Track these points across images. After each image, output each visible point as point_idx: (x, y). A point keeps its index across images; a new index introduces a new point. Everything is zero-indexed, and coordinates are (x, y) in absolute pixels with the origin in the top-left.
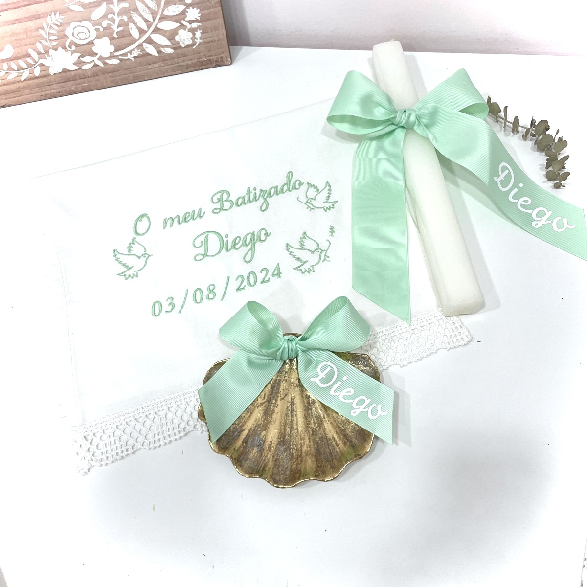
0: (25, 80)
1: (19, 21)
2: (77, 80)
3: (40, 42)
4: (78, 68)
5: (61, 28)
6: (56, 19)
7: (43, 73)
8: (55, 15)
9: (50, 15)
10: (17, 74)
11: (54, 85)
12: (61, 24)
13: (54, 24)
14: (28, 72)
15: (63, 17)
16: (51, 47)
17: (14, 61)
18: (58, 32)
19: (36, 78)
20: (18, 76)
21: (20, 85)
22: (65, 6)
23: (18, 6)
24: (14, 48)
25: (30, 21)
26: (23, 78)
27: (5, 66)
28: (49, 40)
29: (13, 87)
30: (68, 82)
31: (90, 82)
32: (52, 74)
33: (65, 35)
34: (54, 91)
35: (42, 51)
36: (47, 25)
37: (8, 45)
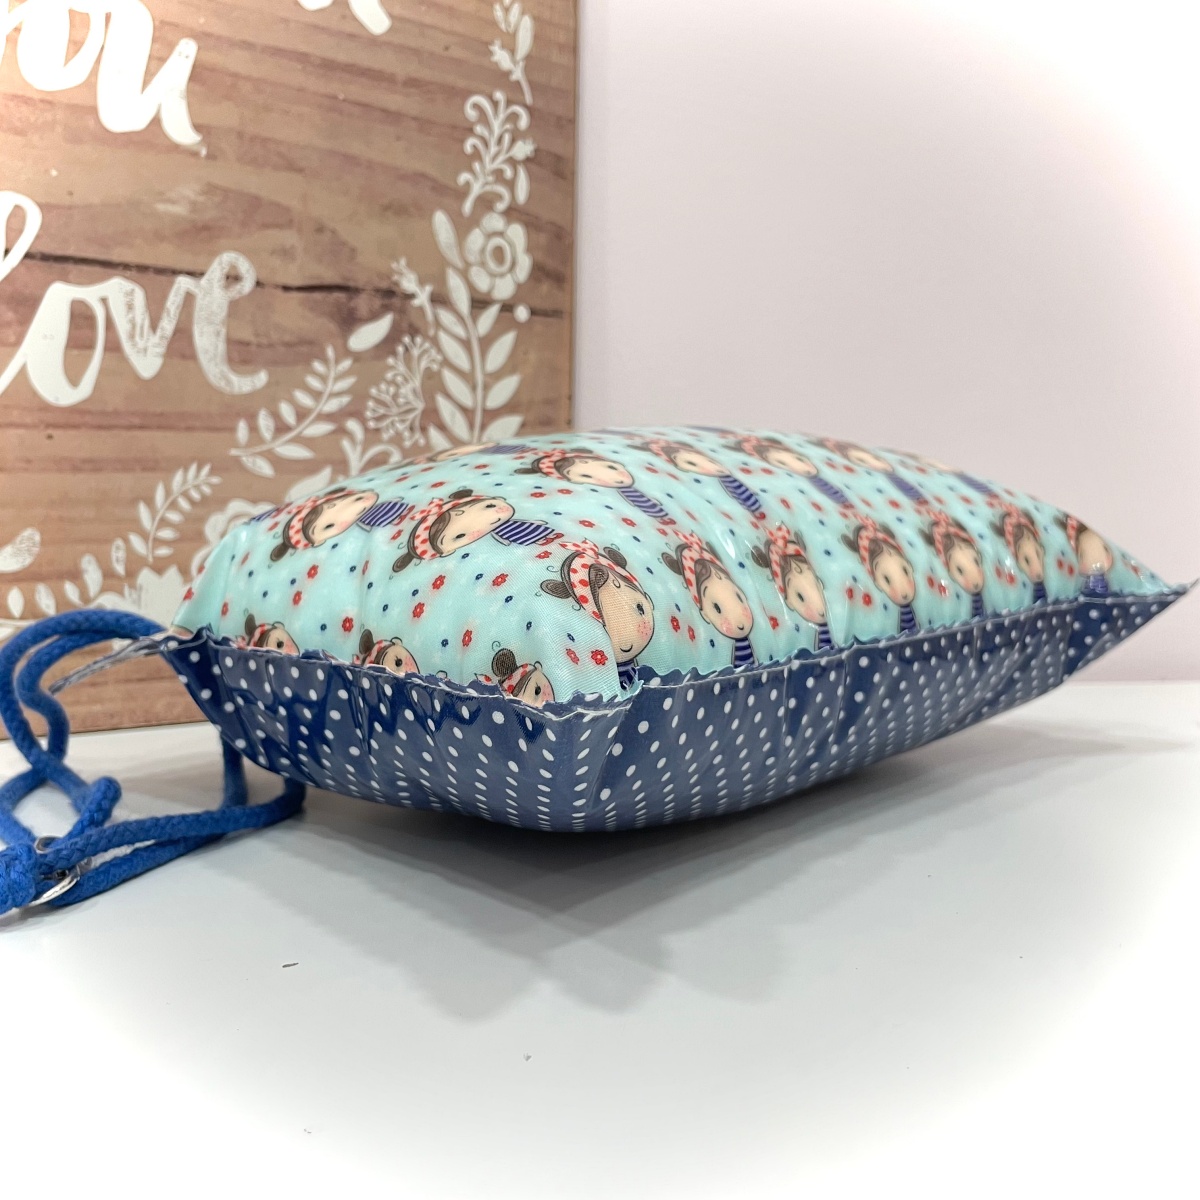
1: (94, 465)
3: (126, 541)
5: (199, 511)
6: (196, 483)
8: (199, 470)
9: (186, 470)
10: (11, 629)
12: (204, 498)
13: (186, 495)
15: (215, 480)
16: (151, 559)
17: (25, 585)
18: (186, 519)
22: (234, 452)
23: (115, 422)
24: (43, 543)
25: (125, 471)
28: (156, 538)
33: (201, 533)
35: (120, 569)
36: (168, 492)
37: (28, 533)
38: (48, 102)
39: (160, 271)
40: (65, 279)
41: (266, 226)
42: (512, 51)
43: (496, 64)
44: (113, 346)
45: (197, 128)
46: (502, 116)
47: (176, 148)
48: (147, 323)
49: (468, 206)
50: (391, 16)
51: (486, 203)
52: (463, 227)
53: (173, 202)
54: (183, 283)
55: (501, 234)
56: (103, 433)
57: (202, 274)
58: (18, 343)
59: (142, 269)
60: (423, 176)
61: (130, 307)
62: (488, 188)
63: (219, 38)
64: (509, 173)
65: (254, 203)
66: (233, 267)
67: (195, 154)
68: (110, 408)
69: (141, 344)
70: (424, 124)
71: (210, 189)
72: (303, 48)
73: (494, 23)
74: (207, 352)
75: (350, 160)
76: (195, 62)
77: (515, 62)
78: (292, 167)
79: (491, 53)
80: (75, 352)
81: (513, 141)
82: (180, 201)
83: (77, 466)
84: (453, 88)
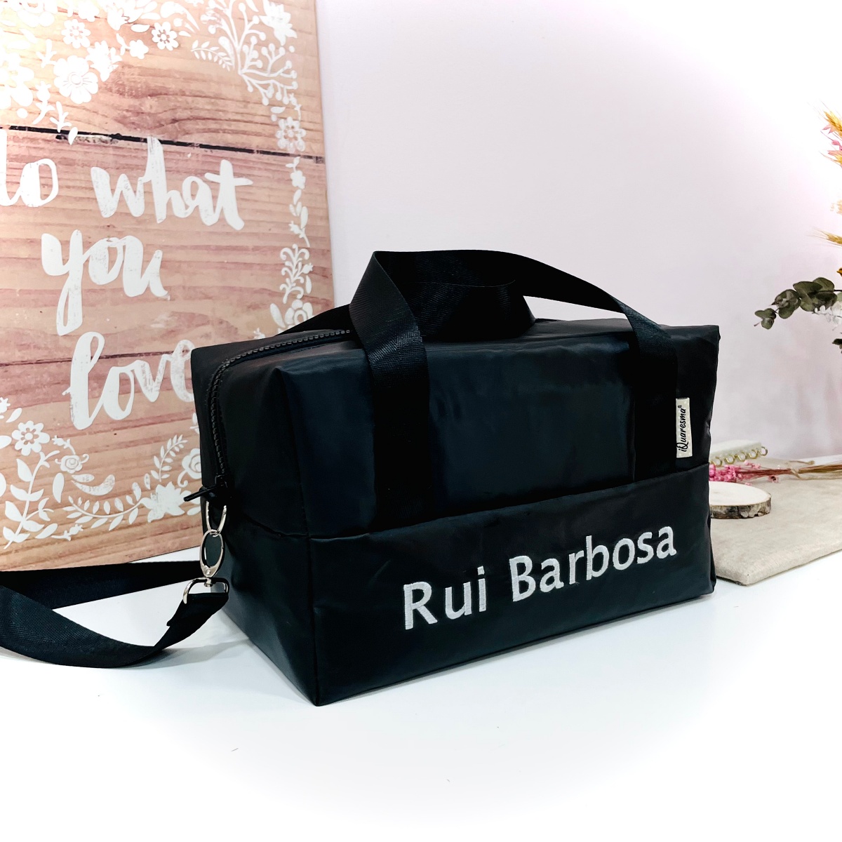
0: (113, 530)
1: (134, 443)
2: (177, 530)
3: (150, 474)
4: (184, 512)
5: (179, 456)
6: (177, 444)
7: (140, 520)
8: (178, 438)
9: (172, 439)
10: (106, 520)
11: (148, 540)
12: (181, 450)
13: (172, 450)
14: (121, 518)
15: (185, 441)
16: (160, 481)
17: (110, 500)
18: (174, 461)
19: (129, 526)
20: (108, 523)
21: (104, 537)
22: (192, 428)
23: (142, 423)
24: (116, 481)
25: (147, 444)
26: (112, 527)
27: (96, 508)
28: (162, 471)
29: (94, 540)
30: (165, 535)
31: (192, 534)
32: (149, 521)
33: (181, 466)
34: (144, 548)
35: (148, 487)
36: (165, 451)
37: (110, 476)
38: (103, 289)
39: (155, 354)
40: (116, 365)
41: (198, 326)
42: (299, 225)
43: (293, 232)
44: (138, 391)
45: (165, 288)
46: (297, 254)
47: (157, 299)
48: (151, 377)
49: (285, 299)
50: (244, 221)
51: (293, 296)
52: (283, 309)
53: (158, 323)
54: (165, 357)
55: (301, 309)
56: (137, 429)
57: (173, 352)
58: (99, 396)
59: (148, 354)
60: (264, 289)
61: (144, 372)
62: (293, 289)
63: (171, 247)
64: (302, 281)
65: (192, 316)
66: (185, 346)
67: (165, 300)
68: (139, 417)
69: (149, 387)
70: (262, 266)
71: (173, 314)
72: (207, 244)
73: (289, 214)
74: (177, 386)
75: (232, 289)
76: (162, 259)
77: (301, 229)
78: (207, 297)
79: (290, 228)
80: (123, 396)
81: (303, 265)
82: (161, 322)
83: (128, 445)
84: (275, 247)
